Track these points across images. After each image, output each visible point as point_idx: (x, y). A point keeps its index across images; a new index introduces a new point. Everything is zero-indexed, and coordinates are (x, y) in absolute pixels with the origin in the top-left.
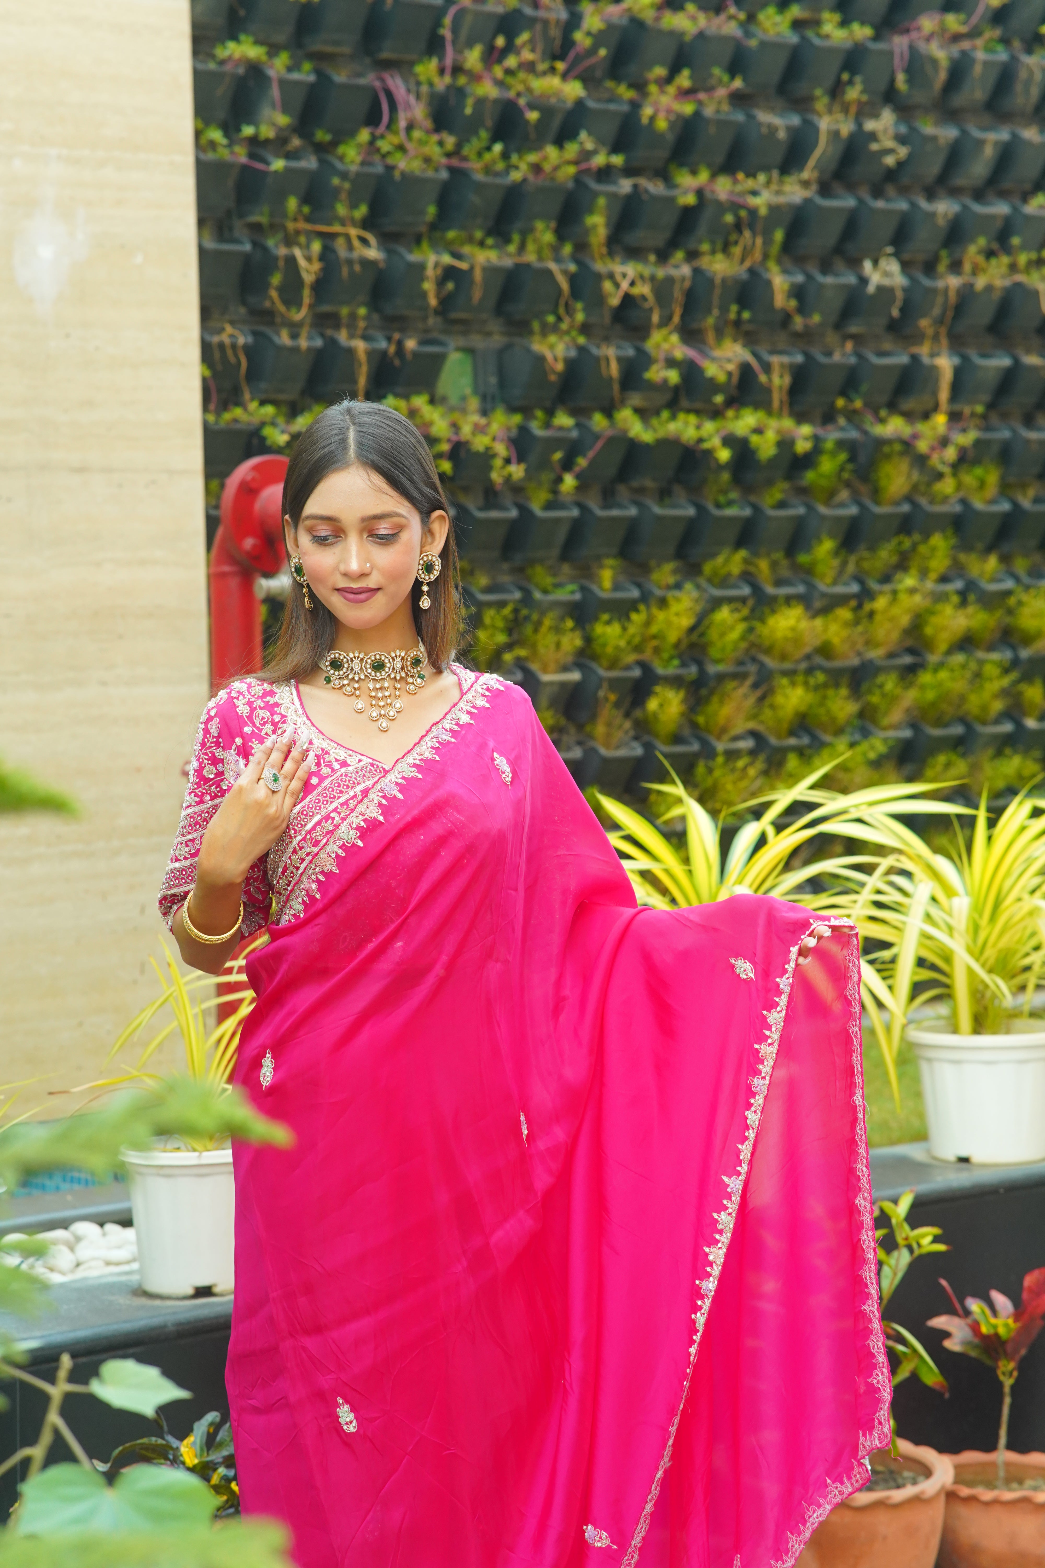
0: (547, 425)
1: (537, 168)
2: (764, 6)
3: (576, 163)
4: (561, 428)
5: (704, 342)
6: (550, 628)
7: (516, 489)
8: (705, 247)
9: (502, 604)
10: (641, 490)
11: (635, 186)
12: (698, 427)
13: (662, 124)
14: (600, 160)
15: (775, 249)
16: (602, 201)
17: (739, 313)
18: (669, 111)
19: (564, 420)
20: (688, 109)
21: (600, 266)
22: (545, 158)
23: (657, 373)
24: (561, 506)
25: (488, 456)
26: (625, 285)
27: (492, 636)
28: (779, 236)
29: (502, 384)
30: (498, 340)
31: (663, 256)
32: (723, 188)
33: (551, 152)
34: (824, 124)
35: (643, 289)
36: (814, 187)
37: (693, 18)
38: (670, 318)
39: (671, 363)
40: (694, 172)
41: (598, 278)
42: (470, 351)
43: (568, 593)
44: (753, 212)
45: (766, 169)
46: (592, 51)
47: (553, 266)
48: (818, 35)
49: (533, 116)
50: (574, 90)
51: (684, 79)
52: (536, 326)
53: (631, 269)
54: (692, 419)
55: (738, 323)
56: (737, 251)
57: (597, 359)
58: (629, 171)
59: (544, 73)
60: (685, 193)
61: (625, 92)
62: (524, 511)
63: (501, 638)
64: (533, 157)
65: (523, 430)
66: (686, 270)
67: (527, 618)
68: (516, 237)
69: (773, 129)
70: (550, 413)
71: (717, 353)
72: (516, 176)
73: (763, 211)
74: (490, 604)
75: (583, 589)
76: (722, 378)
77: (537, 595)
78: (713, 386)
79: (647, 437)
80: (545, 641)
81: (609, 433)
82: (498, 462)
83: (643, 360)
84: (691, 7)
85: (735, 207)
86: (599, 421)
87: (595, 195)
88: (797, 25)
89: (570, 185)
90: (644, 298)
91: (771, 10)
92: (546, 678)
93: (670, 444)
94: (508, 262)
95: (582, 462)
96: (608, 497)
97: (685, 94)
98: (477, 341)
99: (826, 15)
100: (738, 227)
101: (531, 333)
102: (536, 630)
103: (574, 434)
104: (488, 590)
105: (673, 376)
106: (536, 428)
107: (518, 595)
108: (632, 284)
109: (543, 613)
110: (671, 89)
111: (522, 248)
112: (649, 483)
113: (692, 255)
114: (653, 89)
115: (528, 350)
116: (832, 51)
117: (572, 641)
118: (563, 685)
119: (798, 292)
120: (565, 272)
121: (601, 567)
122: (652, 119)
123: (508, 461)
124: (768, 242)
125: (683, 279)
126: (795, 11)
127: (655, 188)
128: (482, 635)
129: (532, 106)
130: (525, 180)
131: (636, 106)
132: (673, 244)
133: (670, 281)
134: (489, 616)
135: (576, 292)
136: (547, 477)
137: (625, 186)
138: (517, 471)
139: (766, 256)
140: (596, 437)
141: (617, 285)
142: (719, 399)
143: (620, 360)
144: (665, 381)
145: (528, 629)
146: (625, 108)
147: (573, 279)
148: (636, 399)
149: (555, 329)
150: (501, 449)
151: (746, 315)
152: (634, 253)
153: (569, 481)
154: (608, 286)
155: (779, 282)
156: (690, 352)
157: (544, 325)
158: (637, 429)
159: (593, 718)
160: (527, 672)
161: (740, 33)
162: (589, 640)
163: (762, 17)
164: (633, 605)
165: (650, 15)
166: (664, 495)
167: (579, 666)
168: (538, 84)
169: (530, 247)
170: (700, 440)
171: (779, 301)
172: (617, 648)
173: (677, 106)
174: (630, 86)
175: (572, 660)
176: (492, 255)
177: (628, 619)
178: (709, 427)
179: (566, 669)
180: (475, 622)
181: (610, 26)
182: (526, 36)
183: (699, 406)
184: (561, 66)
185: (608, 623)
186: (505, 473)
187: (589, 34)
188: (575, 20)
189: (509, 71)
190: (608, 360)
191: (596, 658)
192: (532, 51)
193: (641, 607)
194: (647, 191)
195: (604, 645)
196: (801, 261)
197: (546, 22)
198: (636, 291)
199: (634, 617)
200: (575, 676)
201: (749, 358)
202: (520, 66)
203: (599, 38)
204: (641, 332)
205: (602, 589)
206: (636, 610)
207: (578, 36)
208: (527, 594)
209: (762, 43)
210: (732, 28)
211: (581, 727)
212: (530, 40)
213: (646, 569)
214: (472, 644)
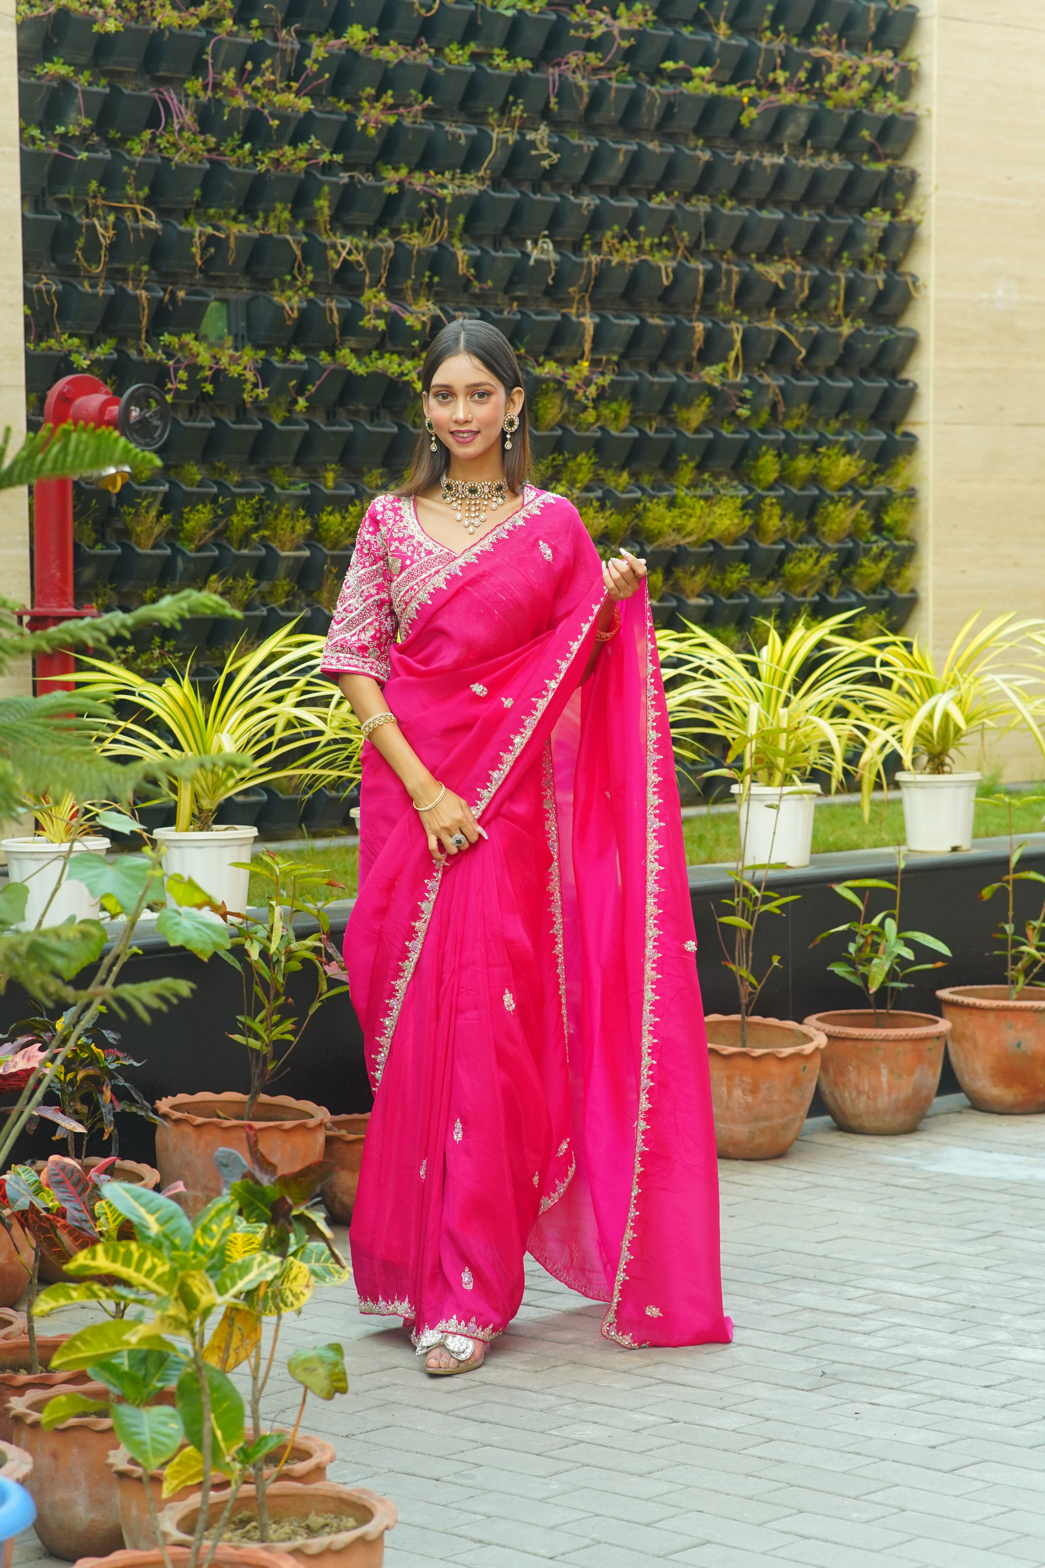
0: (285, 360)
1: (277, 162)
2: (449, 43)
3: (307, 159)
4: (295, 362)
5: (404, 299)
6: (287, 516)
7: (260, 407)
8: (405, 226)
9: (250, 496)
10: (356, 412)
11: (351, 178)
12: (400, 365)
13: (372, 132)
14: (325, 157)
15: (458, 230)
16: (326, 189)
17: (431, 277)
18: (377, 122)
19: (297, 356)
20: (392, 120)
21: (324, 239)
22: (283, 155)
23: (368, 322)
24: (295, 422)
25: (241, 381)
26: (344, 254)
27: (243, 519)
28: (461, 219)
29: (249, 327)
30: (246, 293)
31: (373, 233)
32: (418, 181)
33: (288, 150)
34: (495, 134)
35: (358, 257)
36: (488, 182)
37: (395, 52)
38: (379, 280)
39: (379, 314)
40: (396, 169)
41: (324, 247)
42: (225, 301)
43: (300, 489)
44: (441, 200)
45: (451, 167)
46: (319, 74)
47: (289, 237)
48: (490, 65)
49: (275, 123)
50: (305, 104)
51: (388, 98)
52: (276, 282)
53: (348, 242)
54: (395, 357)
55: (430, 285)
56: (429, 229)
57: (323, 310)
58: (346, 166)
59: (283, 91)
60: (390, 184)
61: (344, 106)
62: (267, 424)
63: (250, 522)
64: (274, 154)
65: (266, 362)
66: (390, 243)
67: (269, 507)
68: (261, 214)
69: (456, 137)
70: (288, 351)
71: (414, 308)
72: (262, 168)
73: (449, 200)
74: (241, 496)
75: (311, 486)
76: (418, 327)
77: (277, 490)
78: (411, 333)
79: (361, 371)
80: (283, 524)
81: (332, 367)
82: (248, 386)
83: (358, 312)
84: (393, 43)
85: (428, 196)
86: (324, 357)
87: (321, 184)
88: (474, 57)
89: (303, 176)
90: (358, 264)
91: (454, 46)
92: (284, 554)
93: (378, 377)
94: (255, 234)
95: (311, 388)
96: (331, 417)
97: (389, 109)
98: (231, 294)
99: (497, 51)
100: (430, 211)
101: (272, 288)
102: (276, 517)
103: (306, 367)
104: (239, 485)
105: (381, 324)
106: (276, 361)
107: (262, 489)
108: (350, 253)
109: (282, 504)
110: (379, 105)
111: (266, 222)
112: (362, 407)
113: (395, 232)
114: (365, 104)
115: (270, 301)
116: (501, 77)
117: (303, 526)
118: (296, 559)
119: (475, 263)
120: (299, 243)
121: (326, 470)
122: (364, 126)
123: (255, 386)
124: (453, 223)
125: (388, 250)
126: (473, 47)
127: (367, 180)
128: (235, 519)
129: (274, 116)
130: (267, 171)
131: (352, 117)
132: (380, 223)
133: (378, 250)
134: (240, 504)
135: (306, 259)
136: (284, 399)
137: (344, 177)
138: (263, 393)
139: (451, 234)
140: (323, 370)
141: (339, 254)
142: (416, 343)
143: (339, 310)
144: (375, 327)
145: (270, 516)
146: (344, 118)
147: (304, 247)
148: (353, 342)
149: (291, 285)
150: (250, 376)
151: (436, 279)
152: (350, 229)
153: (302, 402)
154: (331, 253)
155: (462, 255)
156: (395, 307)
157: (283, 283)
158: (353, 364)
159: (320, 586)
160: (268, 548)
161: (430, 63)
162: (316, 526)
163: (447, 50)
164: (351, 500)
165: (362, 48)
166: (373, 416)
167: (309, 546)
168: (279, 99)
169: (272, 222)
170: (402, 374)
171: (462, 269)
172: (338, 532)
173: (383, 118)
174: (347, 102)
175: (302, 541)
176: (243, 228)
177: (347, 510)
178: (408, 364)
179: (298, 548)
180: (230, 509)
181: (332, 56)
182: (268, 62)
183: (400, 348)
184: (295, 85)
185: (330, 513)
186: (254, 394)
187: (316, 61)
188: (305, 51)
189: (256, 88)
190: (331, 310)
191: (320, 540)
192: (273, 73)
193: (357, 502)
194: (360, 182)
195: (328, 530)
196: (477, 239)
197: (284, 51)
198: (352, 258)
199: (351, 509)
200: (307, 553)
201: (439, 312)
202: (265, 84)
203: (324, 64)
204: (356, 290)
205: (326, 487)
206: (354, 505)
207: (308, 62)
208: (270, 488)
209: (448, 71)
210: (425, 59)
211: (309, 594)
212: (272, 65)
213: (360, 474)
214: (227, 527)
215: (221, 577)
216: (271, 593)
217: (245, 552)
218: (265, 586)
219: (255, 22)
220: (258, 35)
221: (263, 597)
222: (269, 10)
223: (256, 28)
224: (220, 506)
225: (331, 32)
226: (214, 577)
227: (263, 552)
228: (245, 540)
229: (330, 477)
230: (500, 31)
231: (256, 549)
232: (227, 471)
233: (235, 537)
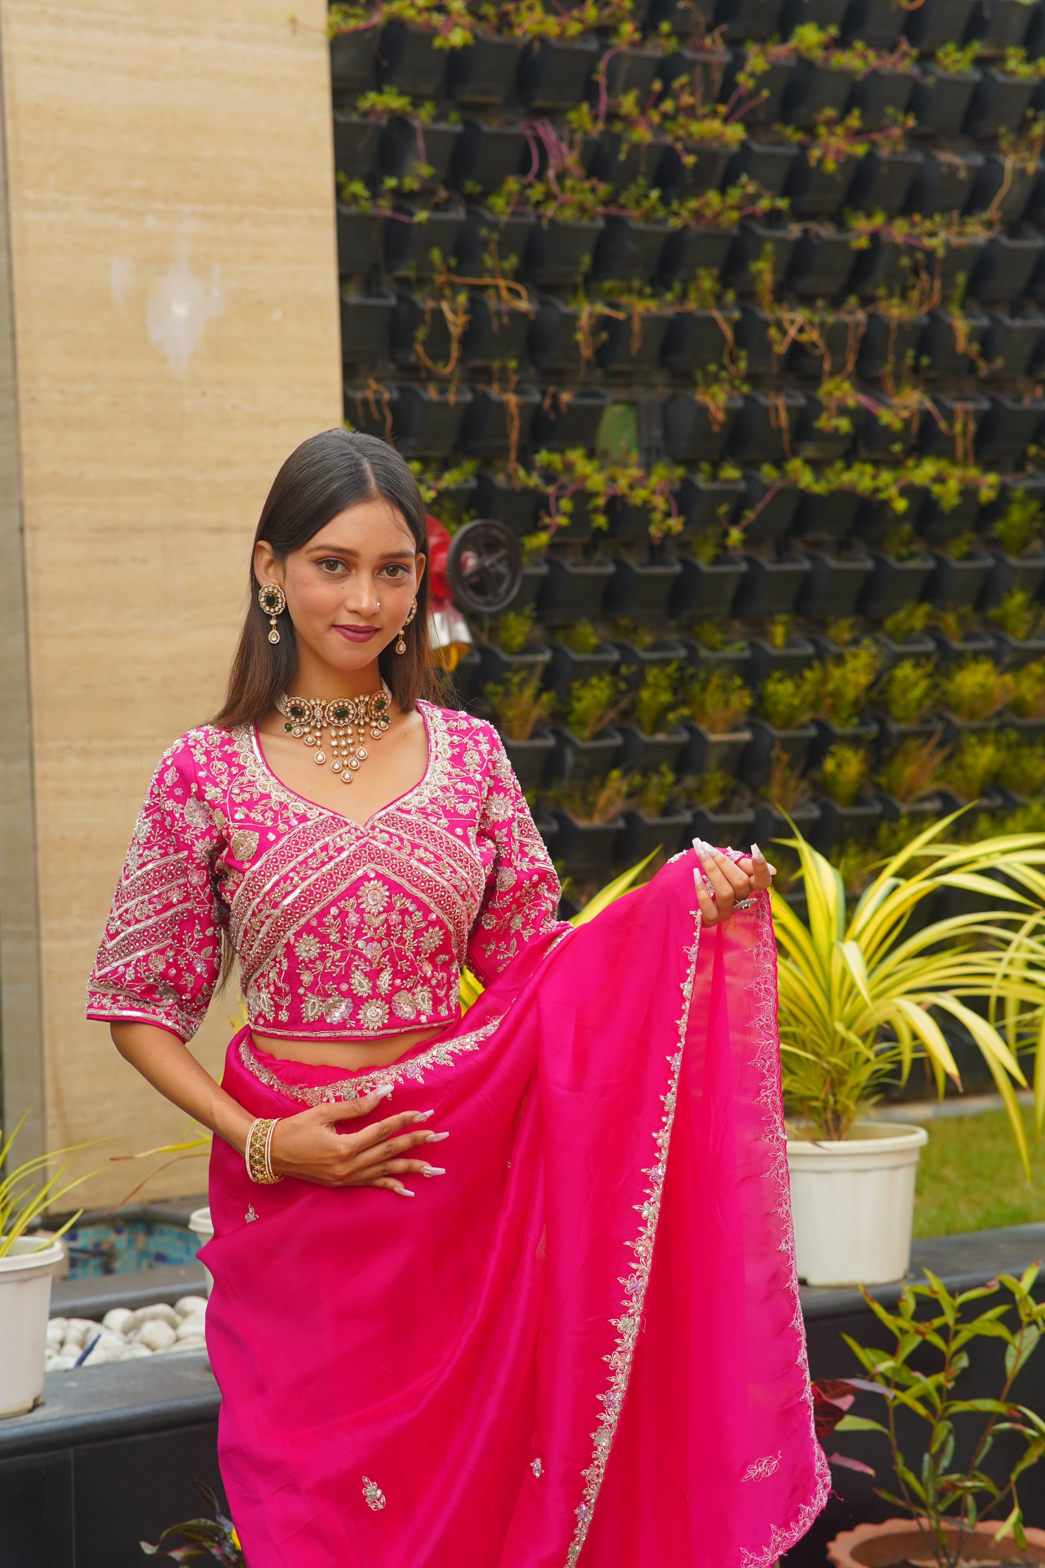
0: (714, 477)
1: (698, 214)
2: (943, 42)
3: (738, 208)
4: (727, 481)
5: (882, 390)
6: (718, 686)
7: (683, 544)
8: (881, 292)
9: (665, 663)
10: (818, 544)
11: (806, 231)
12: (874, 477)
13: (830, 166)
14: (764, 204)
15: (958, 293)
16: (769, 247)
17: (917, 358)
18: (838, 152)
19: (730, 472)
20: (860, 150)
21: (766, 313)
22: (707, 204)
23: (826, 422)
24: (732, 562)
25: (647, 508)
26: (792, 332)
27: (655, 694)
28: (961, 278)
29: (667, 437)
30: (662, 392)
31: (836, 302)
32: (900, 230)
33: (713, 197)
34: (1009, 163)
35: (812, 335)
36: (998, 228)
37: (864, 57)
38: (844, 365)
39: (843, 411)
40: (869, 215)
41: (766, 324)
42: (633, 404)
43: (737, 650)
44: (930, 254)
45: (945, 210)
46: (756, 92)
47: (717, 314)
48: (1005, 72)
49: (690, 160)
50: (735, 133)
51: (854, 121)
52: (699, 376)
53: (800, 316)
54: (869, 469)
55: (916, 369)
56: (915, 295)
57: (766, 410)
58: (799, 215)
59: (704, 117)
60: (859, 236)
61: (793, 135)
62: (689, 566)
63: (665, 697)
64: (693, 204)
65: (687, 483)
66: (861, 316)
67: (693, 677)
68: (677, 286)
69: (953, 169)
70: (716, 466)
71: (896, 401)
72: (675, 223)
73: (941, 253)
74: (653, 663)
75: (753, 646)
76: (898, 425)
77: (704, 653)
78: (889, 435)
79: (820, 488)
80: (712, 699)
81: (779, 484)
82: (657, 516)
83: (815, 408)
84: (859, 45)
85: (911, 249)
86: (768, 472)
87: (762, 240)
88: (980, 62)
89: (735, 231)
90: (814, 345)
91: (951, 47)
92: (714, 738)
93: (846, 495)
94: (670, 312)
95: (750, 515)
96: (782, 551)
97: (855, 135)
98: (640, 394)
99: (1011, 51)
100: (915, 271)
101: (695, 384)
102: (704, 689)
103: (742, 486)
104: (654, 648)
105: (844, 424)
106: (702, 482)
107: (683, 653)
108: (801, 330)
109: (710, 672)
110: (840, 130)
111: (683, 296)
112: (824, 536)
113: (867, 301)
114: (822, 130)
115: (692, 402)
116: (1019, 87)
117: (742, 700)
118: (733, 745)
119: (975, 335)
120: (728, 320)
121: (774, 623)
122: (821, 161)
123: (668, 515)
124: (946, 285)
125: (857, 325)
126: (977, 48)
127: (826, 231)
128: (645, 694)
129: (689, 151)
130: (686, 227)
131: (804, 148)
132: (848, 289)
133: (842, 327)
134: (652, 675)
135: (741, 341)
136: (712, 531)
137: (795, 230)
138: (676, 524)
139: (946, 299)
140: (766, 489)
141: (784, 332)
142: (897, 448)
143: (789, 409)
144: (836, 430)
145: (696, 688)
146: (794, 151)
147: (737, 327)
148: (810, 450)
149: (715, 379)
150: (660, 502)
151: (925, 361)
152: (807, 300)
153: (735, 535)
154: (773, 332)
155: (961, 326)
156: (864, 400)
157: (706, 374)
158: (806, 479)
159: (767, 779)
160: (693, 732)
161: (916, 71)
162: (760, 699)
163: (940, 54)
164: (807, 662)
165: (818, 55)
166: (843, 547)
167: (750, 725)
168: (698, 128)
169: (693, 295)
170: (877, 490)
171: (961, 345)
172: (791, 706)
173: (847, 148)
174: (798, 128)
175: (742, 719)
176: (652, 305)
177: (802, 676)
178: (886, 477)
179: (736, 729)
180: (637, 682)
181: (775, 69)
182: (683, 79)
183: (877, 455)
184: (722, 109)
185: (780, 681)
186: (664, 527)
187: (752, 75)
188: (738, 62)
189: (665, 116)
190: (777, 409)
191: (767, 717)
192: (692, 94)
193: (816, 664)
194: (818, 236)
195: (777, 704)
196: (988, 305)
197: (707, 66)
198: (804, 338)
199: (808, 674)
200: (746, 736)
201: (929, 405)
202: (678, 110)
203: (762, 80)
204: (814, 380)
205: (774, 646)
206: (811, 667)
207: (741, 78)
208: (692, 651)
209: (941, 82)
210: (907, 66)
211: (754, 789)
212: (691, 84)
213: (823, 625)
214: (635, 704)
215: (626, 773)
216: (699, 790)
217: (661, 737)
218: (690, 781)
219: (665, 27)
220: (672, 44)
221: (690, 797)
222: (686, 11)
223: (669, 35)
224: (625, 679)
225: (777, 36)
226: (615, 774)
227: (684, 737)
228: (659, 723)
229: (779, 633)
230: (1017, 25)
231: (675, 732)
232: (635, 630)
233: (647, 717)
